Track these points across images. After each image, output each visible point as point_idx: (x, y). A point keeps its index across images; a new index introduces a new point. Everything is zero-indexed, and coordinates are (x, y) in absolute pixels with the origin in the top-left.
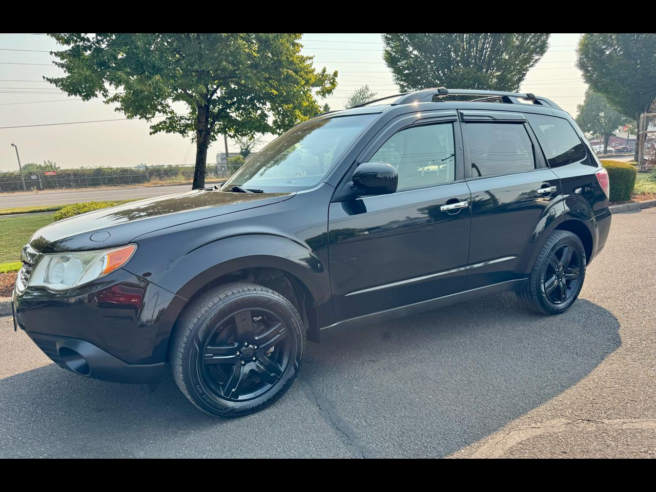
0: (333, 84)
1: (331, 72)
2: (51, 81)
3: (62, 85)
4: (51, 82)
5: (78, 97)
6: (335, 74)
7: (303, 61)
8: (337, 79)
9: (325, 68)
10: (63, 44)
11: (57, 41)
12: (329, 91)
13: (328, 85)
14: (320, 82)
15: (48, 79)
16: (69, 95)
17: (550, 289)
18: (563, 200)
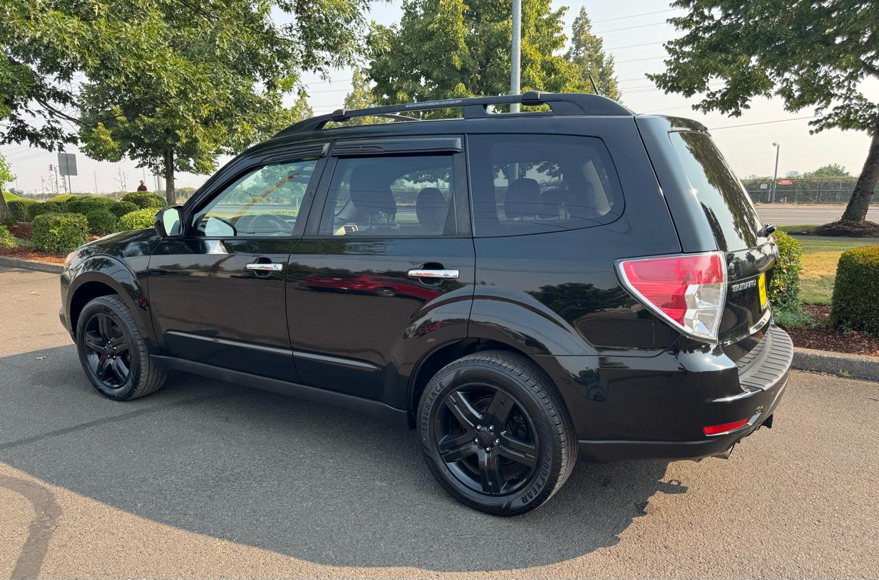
2: (652, 78)
5: (681, 94)
17: (451, 452)
18: (473, 297)
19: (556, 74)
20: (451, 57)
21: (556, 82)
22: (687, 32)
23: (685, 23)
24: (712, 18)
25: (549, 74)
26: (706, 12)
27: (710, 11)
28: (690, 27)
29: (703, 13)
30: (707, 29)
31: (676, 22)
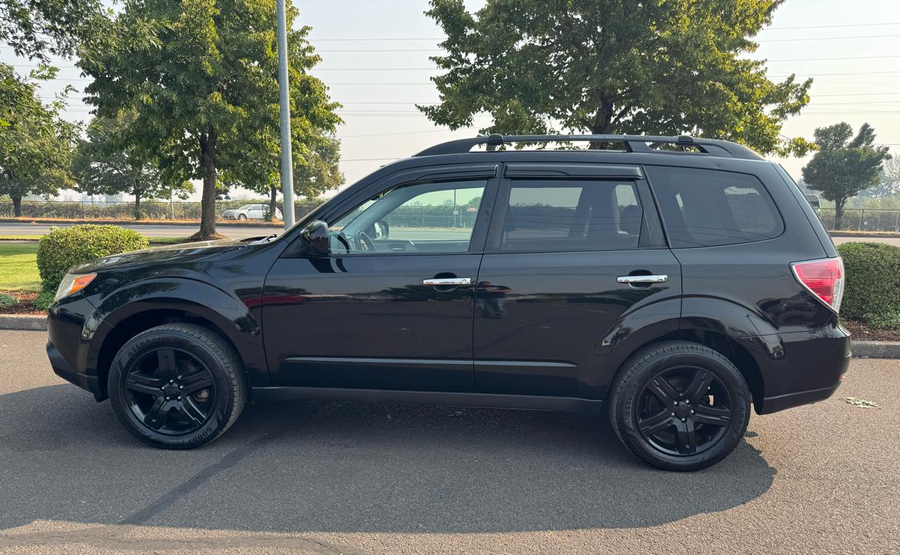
0: (802, 100)
1: (799, 81)
2: (422, 109)
3: (433, 114)
4: (422, 111)
5: (447, 127)
6: (808, 84)
7: (747, 69)
8: (809, 92)
9: (794, 75)
10: (444, 67)
11: (437, 65)
12: (795, 110)
13: (792, 100)
14: (778, 95)
15: (419, 107)
16: (436, 125)
17: (651, 428)
18: (682, 296)
19: (310, 94)
20: (201, 63)
21: (307, 101)
22: (447, 71)
23: (446, 63)
24: (468, 62)
25: (304, 93)
26: (463, 55)
27: (467, 55)
28: (449, 67)
29: (461, 56)
30: (464, 71)
31: (438, 61)
